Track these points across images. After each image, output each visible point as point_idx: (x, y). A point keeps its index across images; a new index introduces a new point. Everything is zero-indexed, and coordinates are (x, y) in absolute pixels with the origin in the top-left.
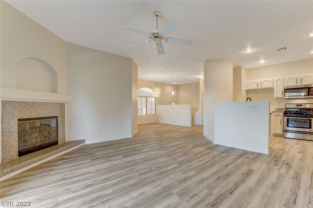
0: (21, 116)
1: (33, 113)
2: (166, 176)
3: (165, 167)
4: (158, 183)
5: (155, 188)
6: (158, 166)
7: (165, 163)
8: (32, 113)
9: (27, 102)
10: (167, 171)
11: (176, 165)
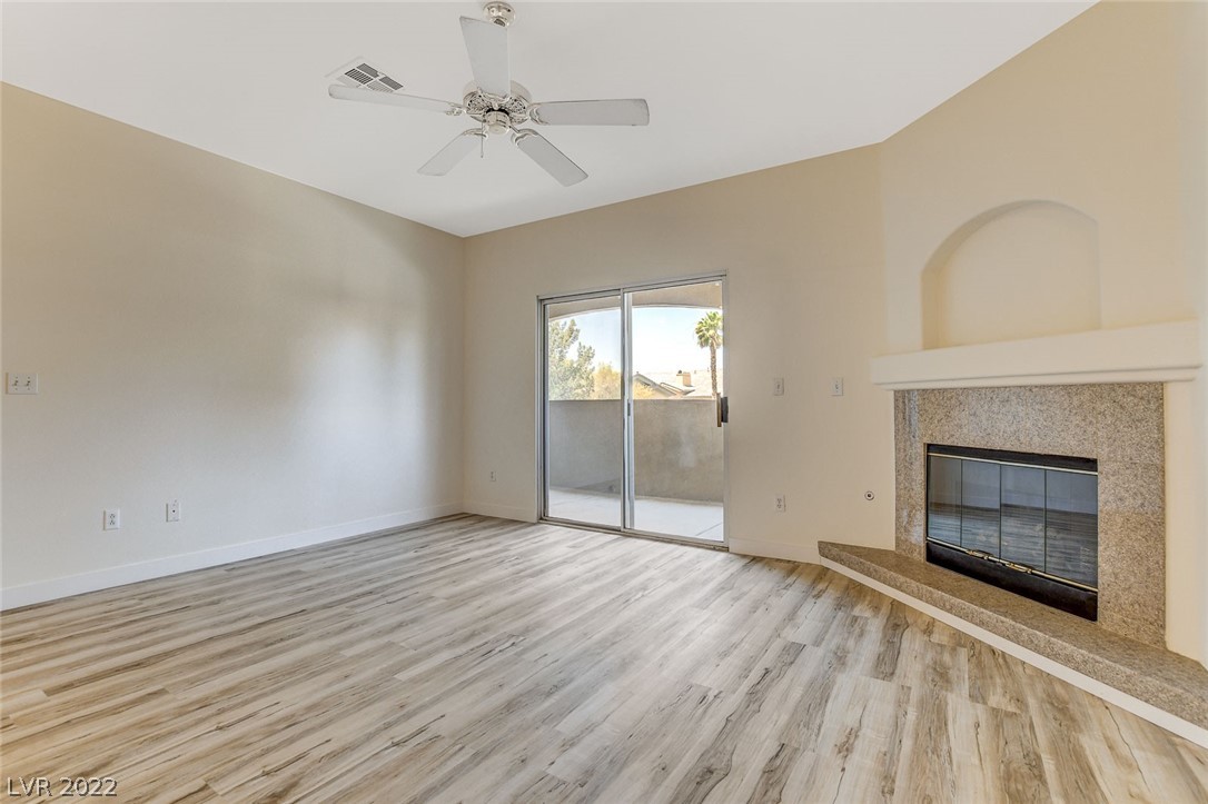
0: (932, 435)
1: (965, 431)
2: (456, 630)
3: (457, 658)
4: (478, 612)
5: (487, 603)
6: (490, 662)
7: (453, 684)
8: (961, 427)
9: (945, 390)
10: (450, 645)
11: (403, 676)
